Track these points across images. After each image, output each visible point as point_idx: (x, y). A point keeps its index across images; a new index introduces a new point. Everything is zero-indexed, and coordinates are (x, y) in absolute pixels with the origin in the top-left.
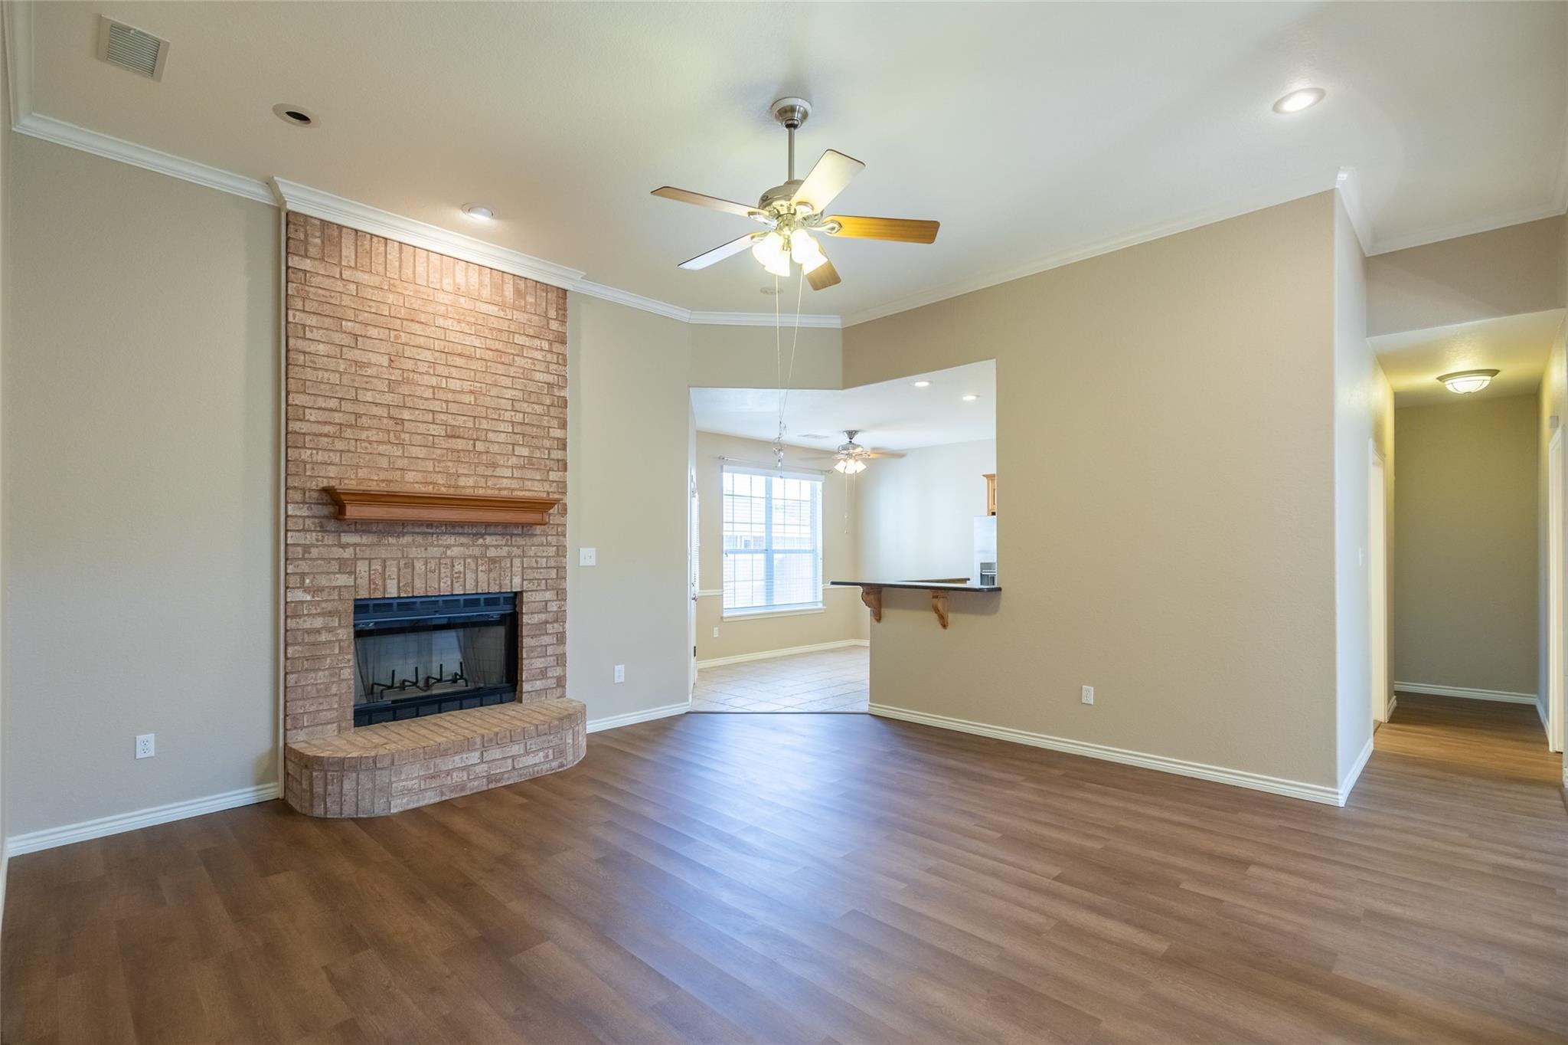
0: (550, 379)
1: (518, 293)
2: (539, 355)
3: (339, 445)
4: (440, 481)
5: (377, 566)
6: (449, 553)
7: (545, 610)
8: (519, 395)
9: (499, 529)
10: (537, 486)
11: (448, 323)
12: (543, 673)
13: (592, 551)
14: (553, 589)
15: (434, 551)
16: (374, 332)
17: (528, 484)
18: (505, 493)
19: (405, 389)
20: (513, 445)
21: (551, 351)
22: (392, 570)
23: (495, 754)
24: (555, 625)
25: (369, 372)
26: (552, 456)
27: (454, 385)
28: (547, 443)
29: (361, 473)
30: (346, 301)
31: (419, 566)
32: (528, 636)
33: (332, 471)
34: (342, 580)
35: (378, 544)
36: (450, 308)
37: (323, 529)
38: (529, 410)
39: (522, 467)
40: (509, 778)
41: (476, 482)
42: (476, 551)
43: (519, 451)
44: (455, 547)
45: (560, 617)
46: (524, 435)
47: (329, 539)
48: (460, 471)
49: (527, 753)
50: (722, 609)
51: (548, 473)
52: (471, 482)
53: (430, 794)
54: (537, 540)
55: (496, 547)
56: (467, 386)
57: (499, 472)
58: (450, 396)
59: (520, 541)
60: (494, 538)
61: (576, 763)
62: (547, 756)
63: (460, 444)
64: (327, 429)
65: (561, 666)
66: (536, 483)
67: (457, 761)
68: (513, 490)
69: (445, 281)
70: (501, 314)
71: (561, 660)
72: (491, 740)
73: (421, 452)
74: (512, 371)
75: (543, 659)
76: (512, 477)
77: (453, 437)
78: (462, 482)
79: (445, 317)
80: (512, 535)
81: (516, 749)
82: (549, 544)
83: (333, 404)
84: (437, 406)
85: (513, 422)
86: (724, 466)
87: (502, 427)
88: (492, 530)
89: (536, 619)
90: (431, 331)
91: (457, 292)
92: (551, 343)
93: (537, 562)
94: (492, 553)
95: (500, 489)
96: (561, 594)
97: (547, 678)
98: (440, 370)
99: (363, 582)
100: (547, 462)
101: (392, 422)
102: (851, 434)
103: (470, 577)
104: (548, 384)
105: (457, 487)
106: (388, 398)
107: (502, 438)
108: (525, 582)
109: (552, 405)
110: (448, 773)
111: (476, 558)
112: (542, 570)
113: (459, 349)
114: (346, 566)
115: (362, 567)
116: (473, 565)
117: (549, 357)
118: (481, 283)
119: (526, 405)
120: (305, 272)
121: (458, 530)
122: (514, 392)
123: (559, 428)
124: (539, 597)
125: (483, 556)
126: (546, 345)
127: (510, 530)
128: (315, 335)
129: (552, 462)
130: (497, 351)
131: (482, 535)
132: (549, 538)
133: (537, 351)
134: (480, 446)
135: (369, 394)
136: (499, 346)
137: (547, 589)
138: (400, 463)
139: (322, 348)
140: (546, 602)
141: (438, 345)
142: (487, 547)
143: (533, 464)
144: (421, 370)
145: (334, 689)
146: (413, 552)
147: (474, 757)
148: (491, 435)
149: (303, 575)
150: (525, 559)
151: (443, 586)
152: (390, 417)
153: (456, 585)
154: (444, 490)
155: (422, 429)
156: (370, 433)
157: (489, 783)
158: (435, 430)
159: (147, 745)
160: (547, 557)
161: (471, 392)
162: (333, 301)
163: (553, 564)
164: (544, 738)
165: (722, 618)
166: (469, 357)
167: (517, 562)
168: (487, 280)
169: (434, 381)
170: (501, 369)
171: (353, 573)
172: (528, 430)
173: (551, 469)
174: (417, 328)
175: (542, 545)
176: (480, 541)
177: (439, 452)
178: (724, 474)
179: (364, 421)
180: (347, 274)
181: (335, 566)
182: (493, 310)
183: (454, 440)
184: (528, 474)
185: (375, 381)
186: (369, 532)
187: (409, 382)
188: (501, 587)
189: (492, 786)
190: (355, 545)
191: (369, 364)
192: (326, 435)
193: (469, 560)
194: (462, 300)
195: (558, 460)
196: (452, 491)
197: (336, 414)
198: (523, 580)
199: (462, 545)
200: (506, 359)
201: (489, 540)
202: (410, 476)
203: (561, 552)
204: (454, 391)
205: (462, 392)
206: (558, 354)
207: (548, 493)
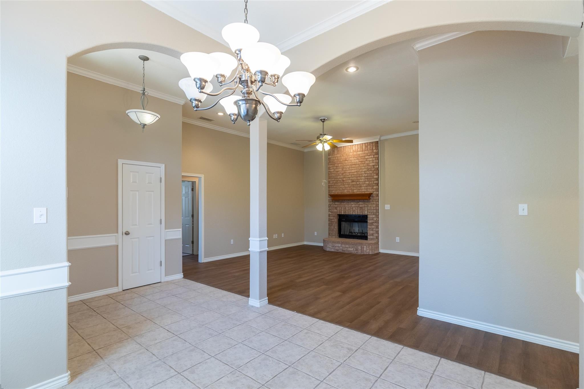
0: (373, 164)
1: (366, 147)
2: (371, 159)
3: (335, 187)
4: (350, 191)
5: (340, 208)
6: (352, 206)
7: (373, 220)
8: (366, 170)
9: (362, 201)
10: (371, 190)
11: (352, 159)
12: (372, 235)
14: (375, 215)
15: (350, 205)
16: (339, 165)
17: (368, 190)
18: (363, 193)
19: (344, 174)
20: (365, 181)
21: (374, 157)
22: (343, 209)
23: (344, 246)
24: (376, 224)
25: (339, 172)
26: (374, 183)
27: (353, 171)
28: (373, 180)
29: (338, 191)
30: (336, 161)
31: (347, 208)
32: (369, 225)
33: (334, 191)
34: (335, 211)
35: (341, 204)
36: (352, 156)
37: (333, 202)
38: (369, 173)
39: (367, 186)
40: (346, 252)
41: (357, 191)
42: (357, 206)
43: (366, 183)
44: (353, 205)
45: (377, 222)
46: (367, 179)
47: (334, 203)
48: (354, 189)
49: (350, 248)
51: (373, 186)
52: (356, 191)
53: (332, 249)
54: (370, 203)
55: (361, 204)
56: (355, 171)
57: (362, 188)
58: (352, 174)
59: (367, 203)
60: (361, 202)
61: (362, 254)
62: (354, 250)
63: (354, 183)
64: (333, 184)
65: (377, 234)
66: (370, 189)
67: (337, 245)
68: (365, 192)
69: (351, 150)
70: (362, 153)
71: (377, 232)
72: (343, 243)
73: (347, 186)
74: (365, 165)
75: (372, 231)
76: (365, 189)
77: (353, 182)
78: (355, 191)
79: (351, 158)
80: (365, 202)
81: (347, 246)
82: (374, 204)
83: (334, 179)
84: (350, 176)
85: (365, 177)
87: (362, 178)
88: (361, 201)
89: (371, 221)
90: (349, 161)
91: (354, 151)
92: (374, 155)
93: (371, 208)
94: (361, 206)
95: (362, 192)
96: (377, 216)
97: (373, 236)
98: (351, 169)
99: (338, 211)
100: (373, 184)
101: (342, 181)
103: (356, 211)
104: (373, 165)
105: (354, 192)
106: (342, 177)
107: (362, 180)
108: (368, 213)
109: (374, 170)
110: (336, 247)
111: (357, 207)
112: (373, 210)
113: (354, 163)
114: (336, 208)
115: (338, 208)
116: (357, 208)
117: (373, 159)
118: (358, 148)
119: (368, 172)
120: (330, 158)
121: (354, 201)
122: (365, 170)
123: (376, 175)
124: (371, 216)
125: (359, 207)
126: (372, 156)
127: (365, 201)
128: (332, 168)
129: (374, 184)
130: (362, 161)
131: (359, 202)
132: (374, 202)
133: (370, 158)
134: (358, 183)
135: (339, 176)
136: (362, 160)
137: (373, 215)
138: (344, 189)
139: (332, 170)
140: (373, 218)
141: (350, 164)
142: (360, 205)
143: (369, 185)
144: (347, 170)
145: (334, 230)
146: (346, 206)
147: (340, 245)
148: (360, 180)
149: (330, 209)
150: (368, 207)
151: (351, 213)
152: (342, 180)
153: (354, 213)
154: (351, 193)
155: (347, 181)
156: (339, 184)
157: (343, 251)
158: (350, 181)
159: (316, 234)
160: (373, 207)
161: (356, 172)
162: (334, 161)
163: (375, 209)
164: (353, 245)
166: (356, 164)
167: (366, 208)
168: (359, 147)
169: (349, 171)
170: (362, 165)
171: (337, 209)
172: (368, 177)
173: (374, 186)
174: (346, 162)
175: (372, 204)
176: (358, 203)
177: (350, 185)
179: (338, 182)
180: (336, 156)
181: (334, 208)
182: (361, 153)
183: (353, 183)
184: (368, 188)
185: (339, 174)
186: (339, 202)
187: (345, 172)
188: (362, 213)
189: (343, 252)
190: (337, 204)
191: (339, 171)
192: (333, 185)
193: (356, 207)
194: (354, 153)
195: (376, 183)
196: (352, 193)
197: (334, 181)
198: (368, 212)
199: (355, 204)
200: (363, 163)
201: (360, 203)
202: (345, 191)
203: (377, 206)
204: (353, 173)
205: (354, 172)
206: (376, 158)
207: (373, 192)
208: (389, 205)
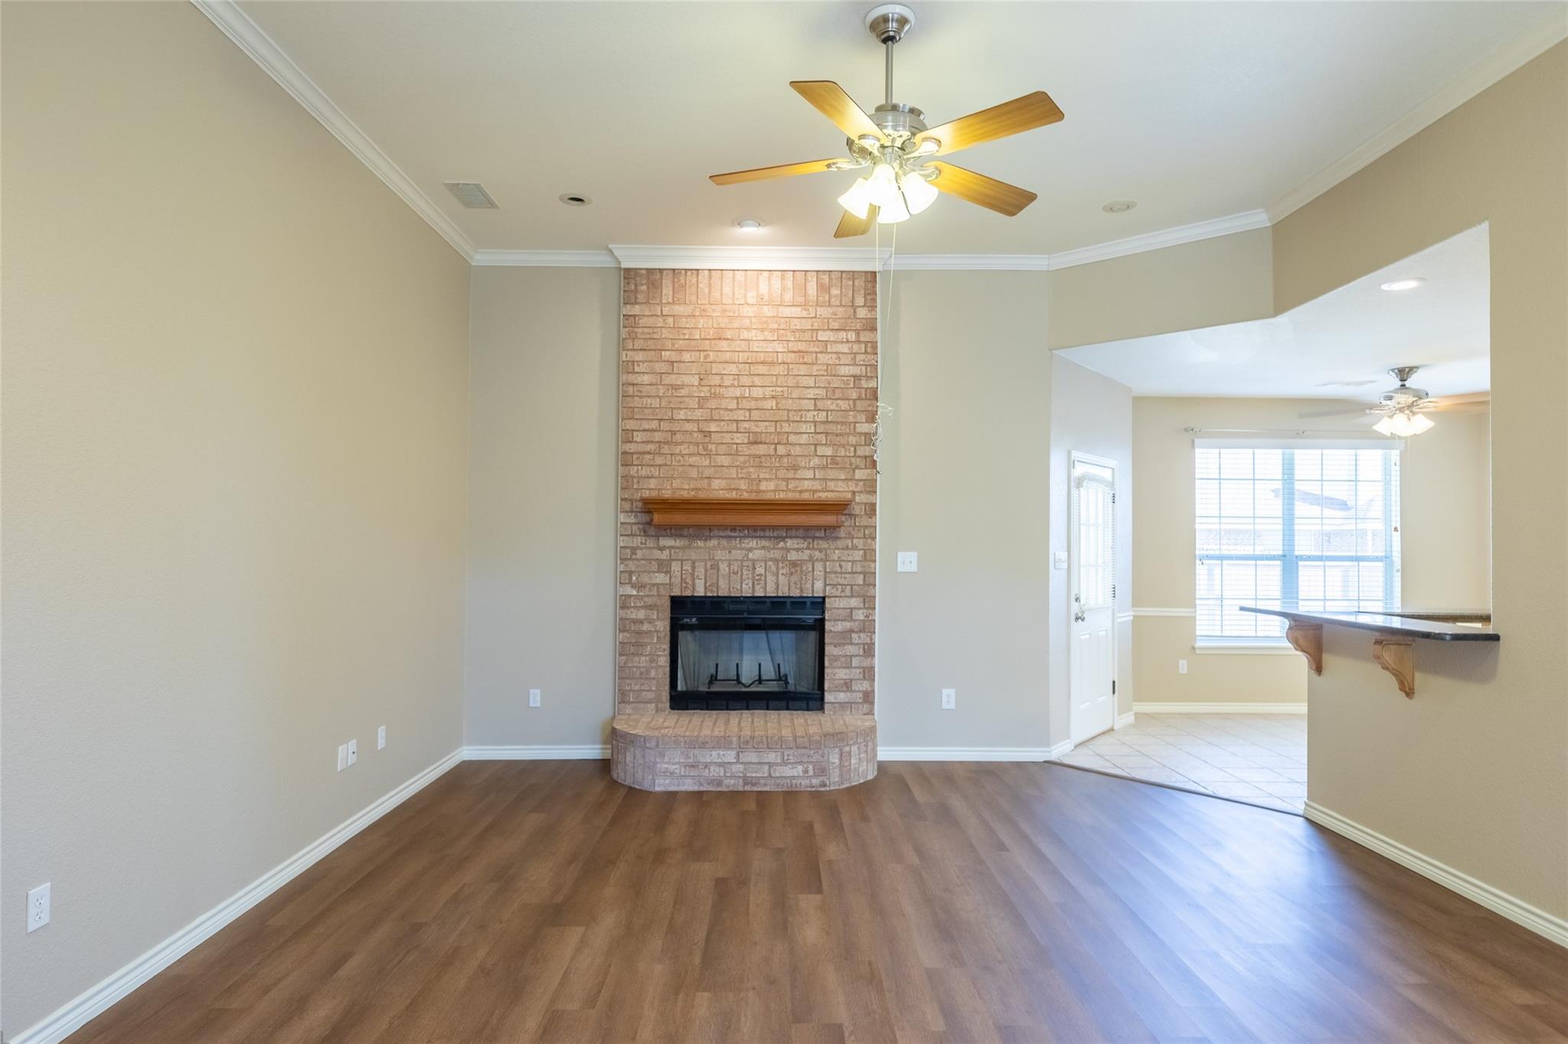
0: (857, 370)
1: (822, 288)
2: (844, 348)
3: (659, 460)
4: (743, 487)
5: (688, 567)
6: (751, 555)
7: (850, 618)
8: (822, 392)
9: (801, 532)
10: (841, 486)
11: (752, 335)
12: (847, 685)
13: (913, 556)
14: (858, 596)
15: (738, 554)
16: (687, 357)
17: (831, 484)
18: (806, 496)
19: (713, 404)
20: (816, 445)
21: (859, 342)
22: (700, 571)
23: (751, 757)
24: (862, 635)
25: (683, 392)
26: (859, 453)
27: (757, 392)
28: (853, 440)
29: (676, 483)
30: (666, 333)
31: (723, 567)
32: (831, 644)
33: (653, 483)
34: (660, 578)
35: (689, 547)
36: (753, 320)
37: (645, 533)
38: (833, 407)
39: (824, 468)
40: (765, 785)
41: (777, 485)
42: (777, 554)
43: (821, 451)
44: (756, 550)
45: (868, 627)
46: (827, 434)
47: (651, 543)
48: (762, 476)
49: (784, 763)
50: (1194, 637)
51: (854, 471)
52: (771, 486)
53: (688, 781)
54: (840, 544)
55: (797, 550)
56: (768, 392)
57: (800, 474)
58: (753, 404)
59: (823, 544)
60: (795, 541)
61: (844, 786)
62: (806, 771)
63: (761, 449)
64: (650, 447)
65: (868, 680)
66: (840, 483)
67: (714, 756)
68: (814, 491)
69: (749, 294)
70: (804, 313)
71: (869, 673)
72: (747, 742)
73: (724, 460)
74: (815, 370)
75: (847, 671)
76: (814, 479)
77: (756, 443)
78: (763, 486)
79: (748, 329)
80: (814, 538)
81: (772, 757)
82: (855, 548)
83: (654, 425)
84: (740, 415)
85: (815, 422)
86: (1196, 440)
87: (804, 428)
88: (793, 533)
89: (840, 627)
90: (737, 345)
91: (761, 301)
92: (858, 332)
93: (841, 567)
94: (793, 556)
95: (801, 492)
96: (869, 602)
97: (852, 691)
98: (745, 380)
99: (677, 581)
100: (853, 460)
101: (701, 435)
102: (1403, 373)
103: (771, 579)
104: (854, 376)
105: (759, 492)
106: (698, 414)
107: (804, 439)
108: (828, 588)
109: (859, 398)
110: (706, 766)
111: (776, 561)
112: (847, 576)
113: (761, 357)
114: (664, 567)
115: (675, 567)
116: (774, 568)
117: (856, 348)
118: (784, 289)
119: (829, 402)
120: (635, 316)
121: (759, 533)
122: (817, 391)
123: (866, 422)
124: (843, 603)
125: (784, 559)
126: (852, 336)
127: (810, 533)
128: (642, 368)
129: (858, 459)
130: (800, 352)
131: (783, 539)
132: (855, 541)
133: (842, 343)
134: (781, 450)
135: (682, 412)
136: (801, 346)
137: (852, 596)
138: (707, 472)
139: (646, 379)
140: (851, 609)
141: (742, 357)
142: (788, 550)
143: (837, 464)
144: (727, 383)
145: (653, 673)
146: (719, 554)
147: (730, 756)
148: (792, 438)
149: (631, 573)
150: (828, 563)
151: (745, 588)
152: (700, 431)
153: (757, 587)
154: (746, 495)
155: (727, 438)
156: (682, 447)
157: (746, 784)
158: (739, 438)
159: (535, 698)
160: (853, 562)
161: (773, 397)
162: (655, 336)
163: (859, 569)
164: (803, 751)
165: (1194, 648)
166: (772, 363)
167: (819, 566)
168: (790, 284)
169: (738, 392)
170: (803, 369)
171: (668, 572)
172: (832, 428)
173: (858, 467)
174: (724, 345)
175: (847, 548)
176: (782, 544)
177: (742, 459)
178: (1197, 451)
179: (678, 437)
180: (666, 310)
181: (655, 566)
182: (796, 311)
183: (756, 446)
184: (832, 474)
185: (686, 399)
186: (682, 536)
187: (715, 396)
188: (802, 591)
189: (748, 788)
190: (671, 548)
191: (682, 386)
192: (649, 453)
193: (770, 563)
194: (766, 309)
195: (866, 457)
196: (753, 496)
197: (657, 434)
198: (826, 585)
199: (763, 548)
200: (808, 359)
201: (790, 543)
202: (716, 484)
203: (869, 555)
204: (757, 399)
205: (764, 398)
206: (866, 343)
207: (854, 493)
208: (915, 553)
